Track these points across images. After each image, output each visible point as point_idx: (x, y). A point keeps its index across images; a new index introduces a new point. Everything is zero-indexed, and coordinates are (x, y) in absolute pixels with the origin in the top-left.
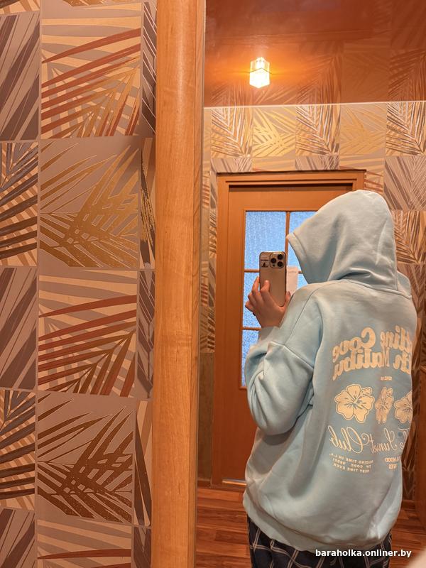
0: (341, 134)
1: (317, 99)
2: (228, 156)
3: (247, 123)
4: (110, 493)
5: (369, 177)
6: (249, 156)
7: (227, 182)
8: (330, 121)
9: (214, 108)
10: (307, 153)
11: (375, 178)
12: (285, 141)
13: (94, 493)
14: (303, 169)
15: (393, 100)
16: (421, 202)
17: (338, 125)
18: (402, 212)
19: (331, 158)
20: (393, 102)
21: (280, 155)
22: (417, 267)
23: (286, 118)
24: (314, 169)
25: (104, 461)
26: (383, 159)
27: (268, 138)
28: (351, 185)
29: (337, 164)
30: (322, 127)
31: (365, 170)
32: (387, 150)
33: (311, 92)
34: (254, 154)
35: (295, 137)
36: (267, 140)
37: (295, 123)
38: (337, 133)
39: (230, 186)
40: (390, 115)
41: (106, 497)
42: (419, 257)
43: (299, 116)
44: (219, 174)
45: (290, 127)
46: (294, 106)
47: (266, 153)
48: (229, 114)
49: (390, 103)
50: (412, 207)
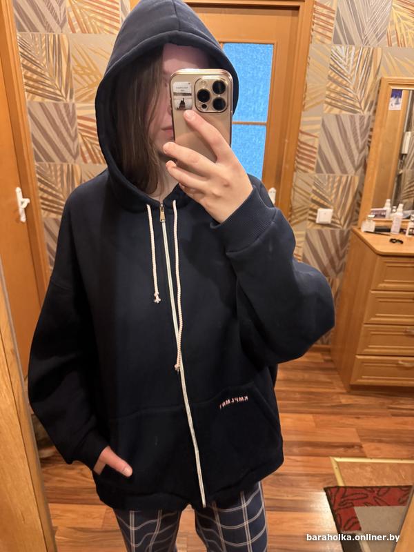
16: (377, 36)
18: (354, 48)
22: (362, 118)
28: (298, 8)
42: (365, 107)
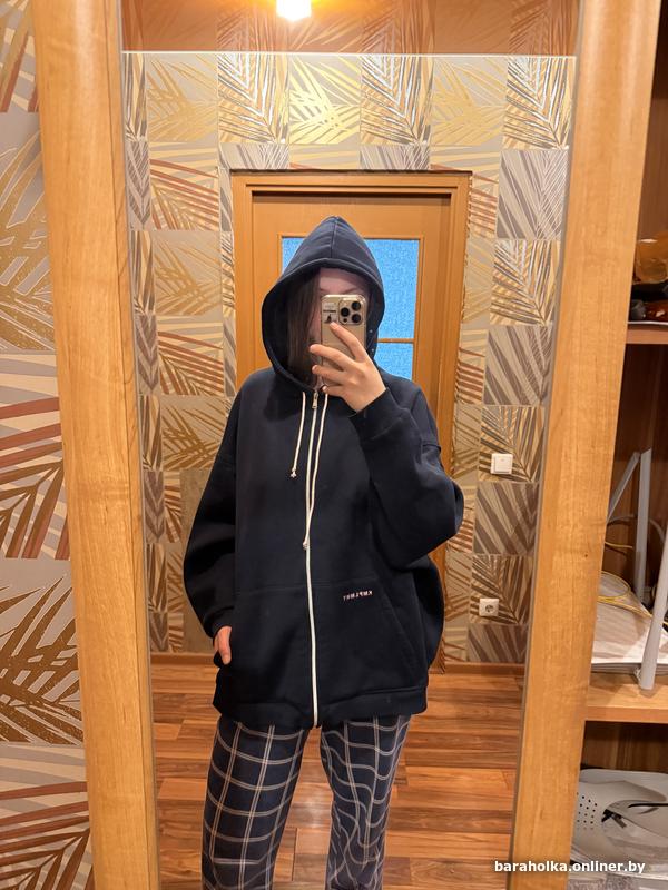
0: (434, 109)
1: (396, 46)
2: (248, 141)
3: (278, 83)
4: (52, 704)
5: (476, 184)
6: (283, 141)
7: (248, 185)
8: (416, 86)
9: (222, 53)
10: (377, 141)
11: (486, 186)
12: (343, 117)
13: (27, 706)
14: (373, 168)
15: (516, 53)
16: (553, 227)
17: (428, 92)
18: (525, 242)
19: (417, 150)
20: (518, 57)
21: (335, 142)
22: (544, 330)
23: (343, 76)
24: (390, 168)
25: (38, 658)
26: (498, 155)
27: (315, 111)
28: (449, 196)
29: (427, 161)
30: (403, 95)
31: (470, 173)
32: (505, 138)
33: (385, 32)
34: (293, 138)
35: (360, 113)
36: (313, 115)
37: (359, 87)
38: (428, 107)
39: (254, 193)
40: (511, 78)
41: (46, 711)
42: (547, 315)
43: (366, 74)
44: (234, 172)
45: (352, 93)
46: (358, 55)
47: (312, 137)
48: (247, 65)
49: (512, 57)
50: (540, 234)
